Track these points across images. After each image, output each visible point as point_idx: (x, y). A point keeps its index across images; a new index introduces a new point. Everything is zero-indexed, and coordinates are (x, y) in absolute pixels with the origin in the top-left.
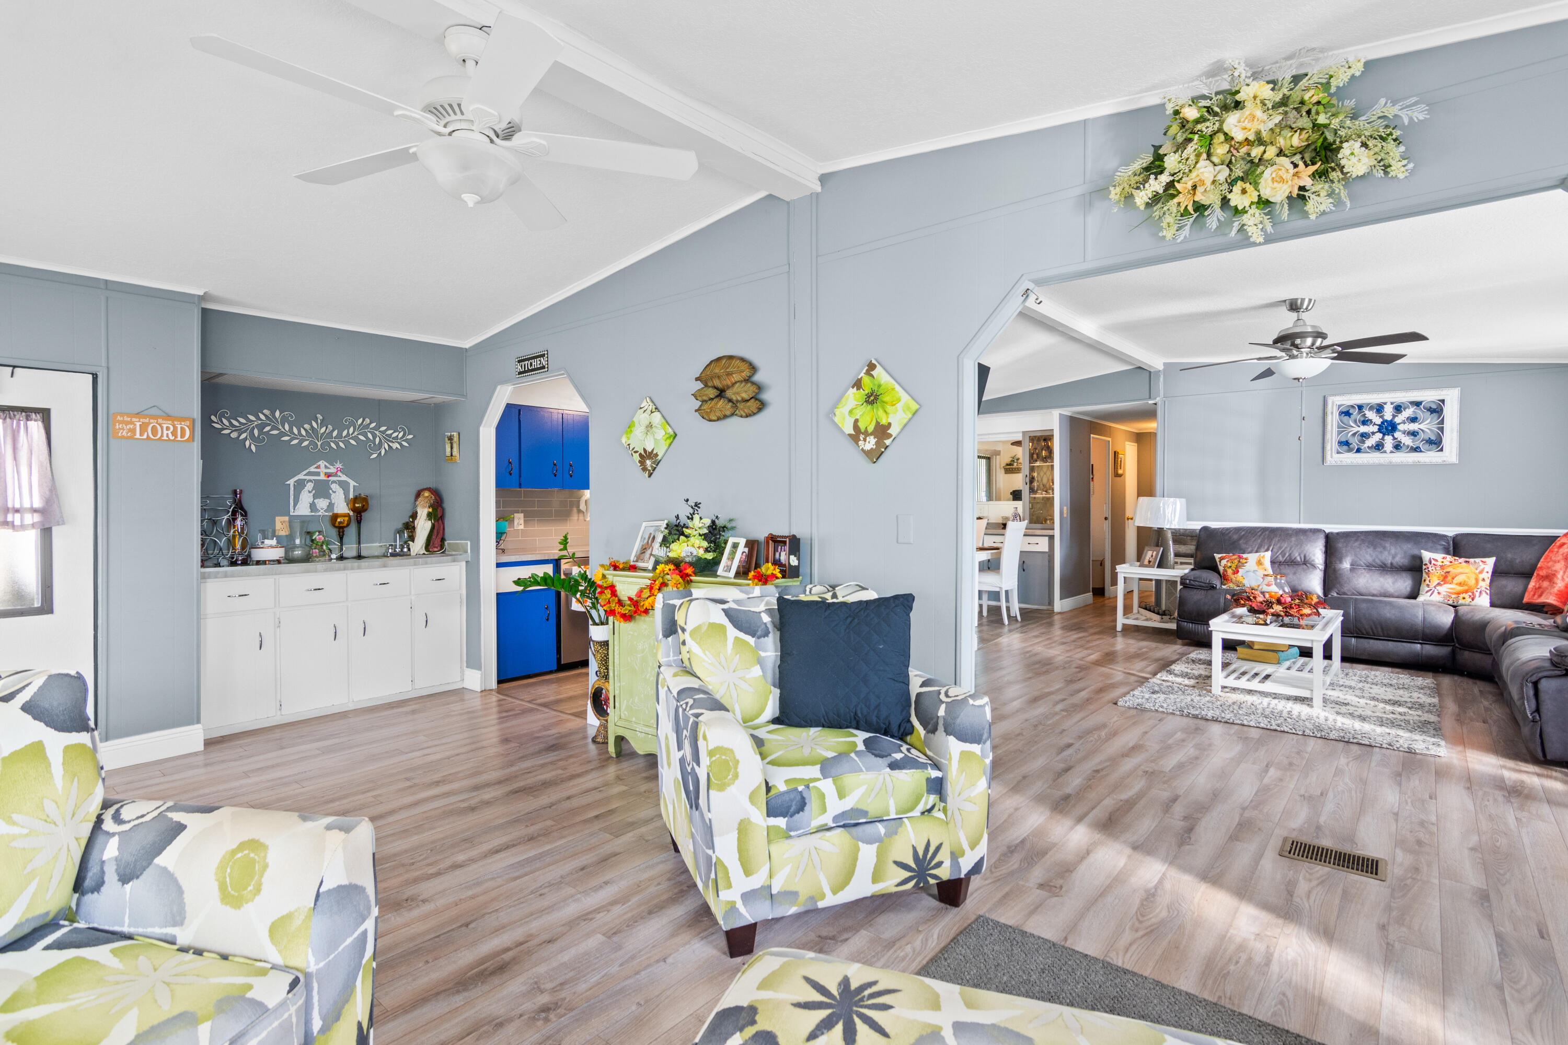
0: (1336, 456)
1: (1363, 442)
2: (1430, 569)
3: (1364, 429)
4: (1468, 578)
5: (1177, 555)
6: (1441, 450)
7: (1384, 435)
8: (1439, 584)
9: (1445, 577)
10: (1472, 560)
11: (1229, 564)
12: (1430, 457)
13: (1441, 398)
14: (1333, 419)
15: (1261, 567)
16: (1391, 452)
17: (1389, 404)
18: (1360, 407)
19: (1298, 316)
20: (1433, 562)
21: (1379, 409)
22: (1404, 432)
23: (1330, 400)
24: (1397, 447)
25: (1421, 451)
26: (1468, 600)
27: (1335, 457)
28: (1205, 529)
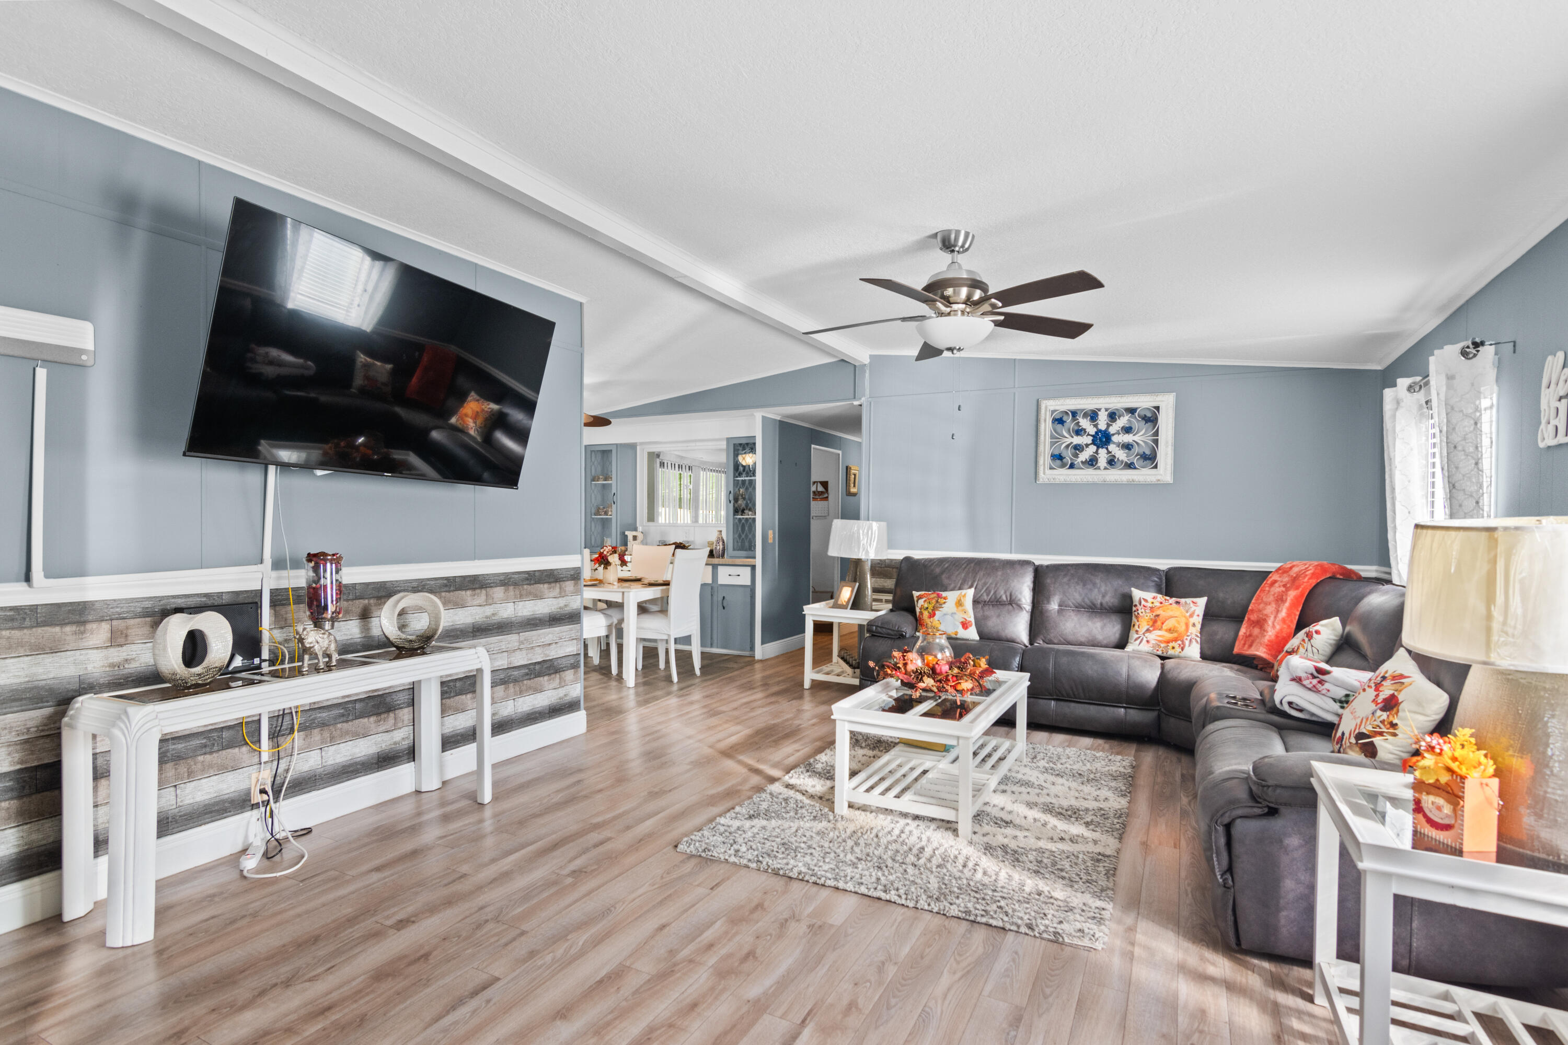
0: (1048, 472)
1: (1076, 456)
2: (1139, 612)
3: (1077, 440)
4: (1179, 623)
5: (875, 590)
6: (1156, 467)
7: (1098, 448)
8: (1148, 630)
9: (1155, 622)
10: (1183, 600)
11: (926, 605)
12: (1143, 475)
13: (1156, 404)
14: (1046, 427)
15: (960, 608)
16: (1105, 468)
17: (1103, 410)
18: (1074, 414)
19: (953, 258)
20: (1143, 602)
21: (1093, 416)
22: (1118, 445)
23: (1044, 404)
24: (1111, 462)
25: (1135, 468)
26: (1178, 650)
27: (1050, 475)
28: (907, 559)
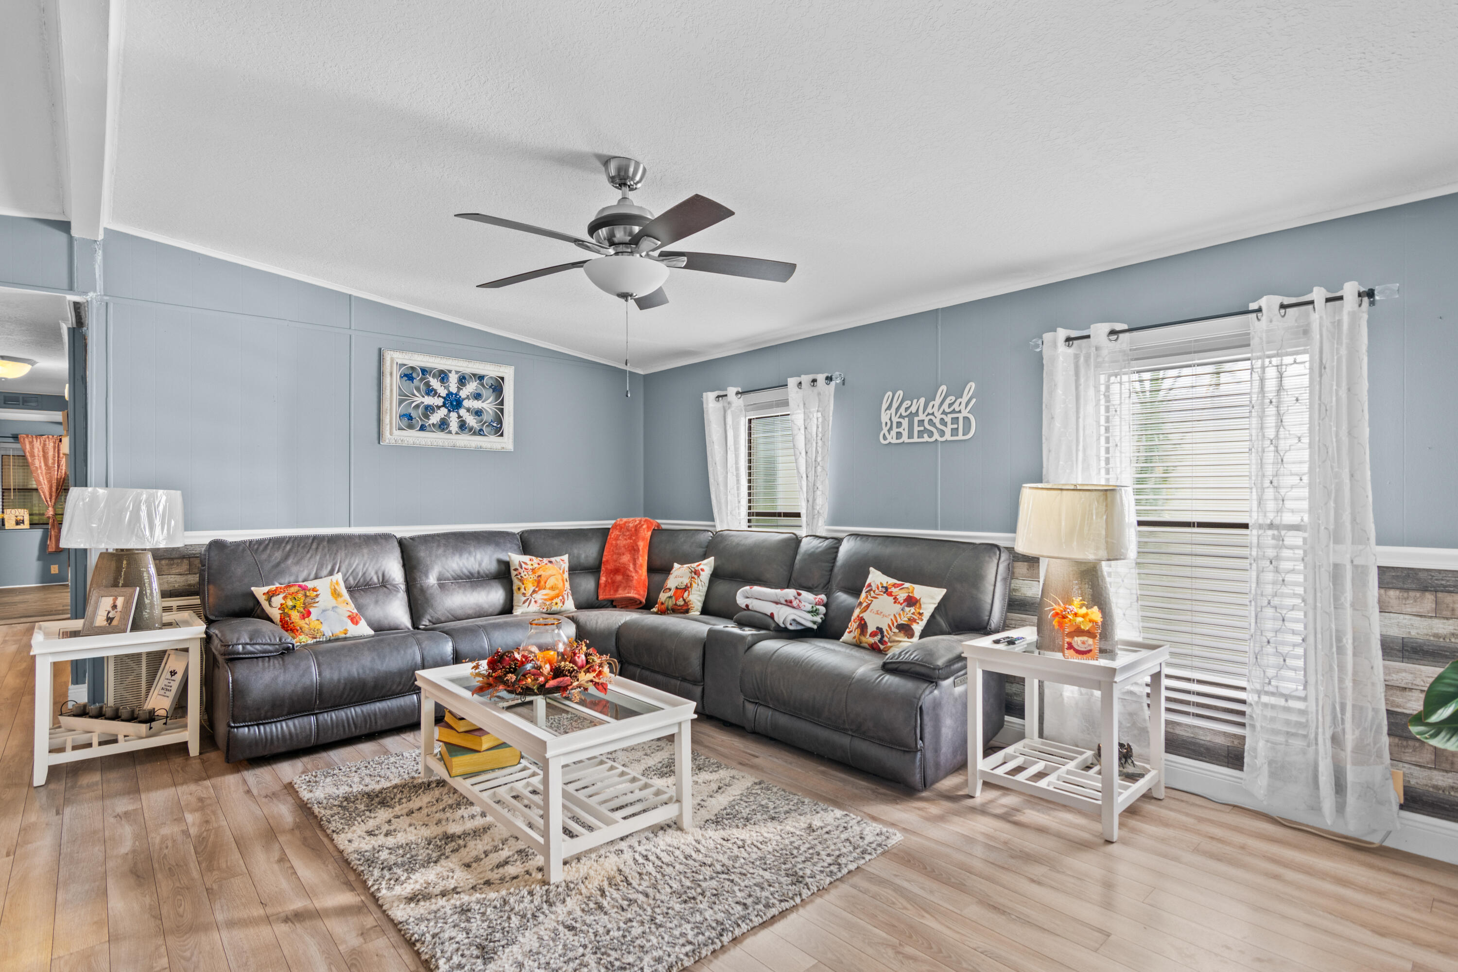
0: (397, 433)
1: (427, 417)
2: (522, 575)
3: (428, 400)
4: (557, 580)
6: (502, 435)
7: (449, 411)
8: (534, 592)
9: (539, 582)
10: (553, 559)
11: (290, 603)
12: (490, 442)
13: (501, 375)
14: (392, 383)
15: (340, 599)
16: (457, 433)
17: (453, 372)
18: (424, 371)
19: (623, 194)
20: (524, 566)
21: (443, 376)
22: (468, 410)
23: (388, 356)
24: (463, 426)
25: (485, 435)
26: (560, 604)
27: (394, 435)
28: (217, 545)
